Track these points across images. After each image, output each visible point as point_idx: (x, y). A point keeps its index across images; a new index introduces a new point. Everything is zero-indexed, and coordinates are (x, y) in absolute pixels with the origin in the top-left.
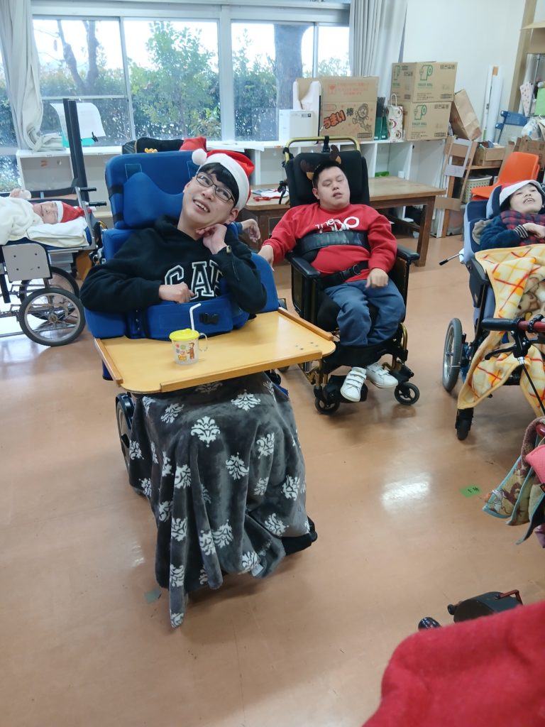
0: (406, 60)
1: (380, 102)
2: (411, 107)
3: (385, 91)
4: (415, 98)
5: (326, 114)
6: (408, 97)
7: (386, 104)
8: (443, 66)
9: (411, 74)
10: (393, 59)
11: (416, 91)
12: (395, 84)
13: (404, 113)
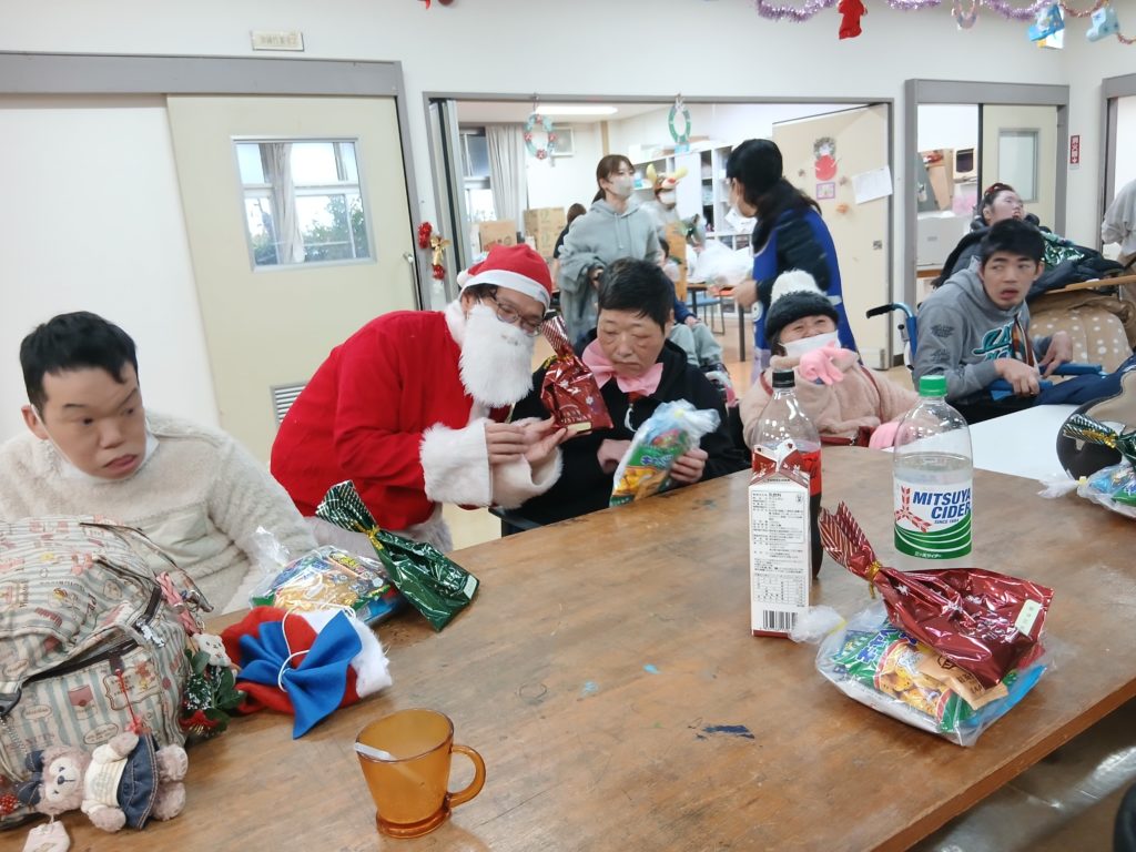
0: (531, 207)
1: (518, 235)
2: (539, 236)
3: (521, 229)
4: (540, 230)
5: (484, 243)
6: (536, 230)
7: (522, 235)
8: (555, 210)
9: (535, 216)
10: (523, 207)
11: (541, 226)
12: (527, 223)
13: (536, 240)
